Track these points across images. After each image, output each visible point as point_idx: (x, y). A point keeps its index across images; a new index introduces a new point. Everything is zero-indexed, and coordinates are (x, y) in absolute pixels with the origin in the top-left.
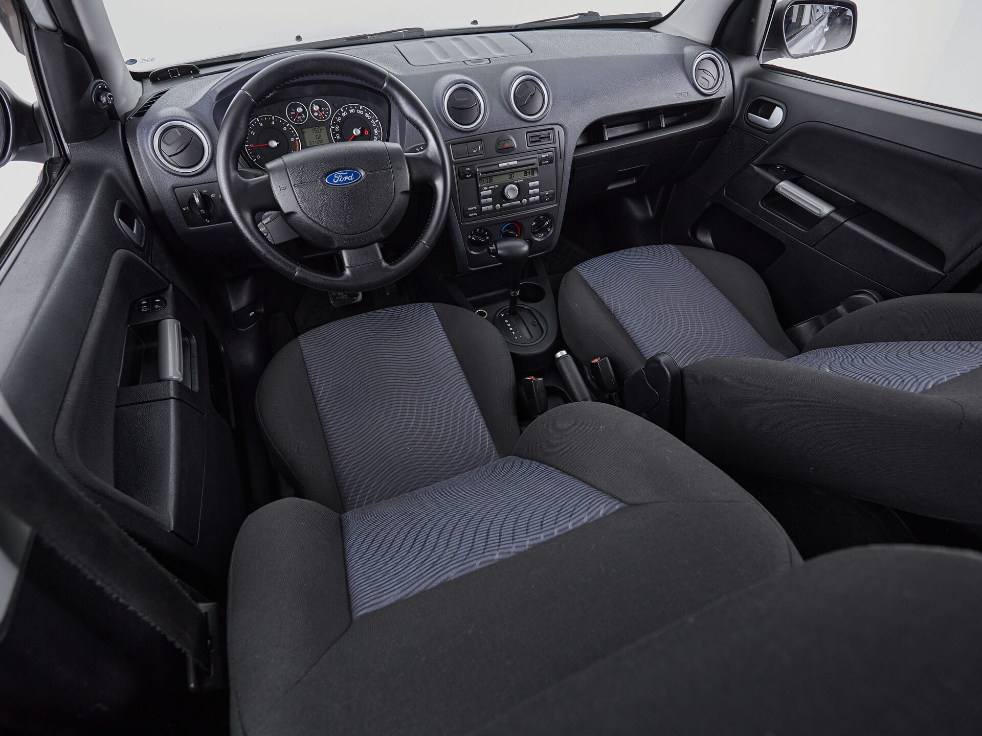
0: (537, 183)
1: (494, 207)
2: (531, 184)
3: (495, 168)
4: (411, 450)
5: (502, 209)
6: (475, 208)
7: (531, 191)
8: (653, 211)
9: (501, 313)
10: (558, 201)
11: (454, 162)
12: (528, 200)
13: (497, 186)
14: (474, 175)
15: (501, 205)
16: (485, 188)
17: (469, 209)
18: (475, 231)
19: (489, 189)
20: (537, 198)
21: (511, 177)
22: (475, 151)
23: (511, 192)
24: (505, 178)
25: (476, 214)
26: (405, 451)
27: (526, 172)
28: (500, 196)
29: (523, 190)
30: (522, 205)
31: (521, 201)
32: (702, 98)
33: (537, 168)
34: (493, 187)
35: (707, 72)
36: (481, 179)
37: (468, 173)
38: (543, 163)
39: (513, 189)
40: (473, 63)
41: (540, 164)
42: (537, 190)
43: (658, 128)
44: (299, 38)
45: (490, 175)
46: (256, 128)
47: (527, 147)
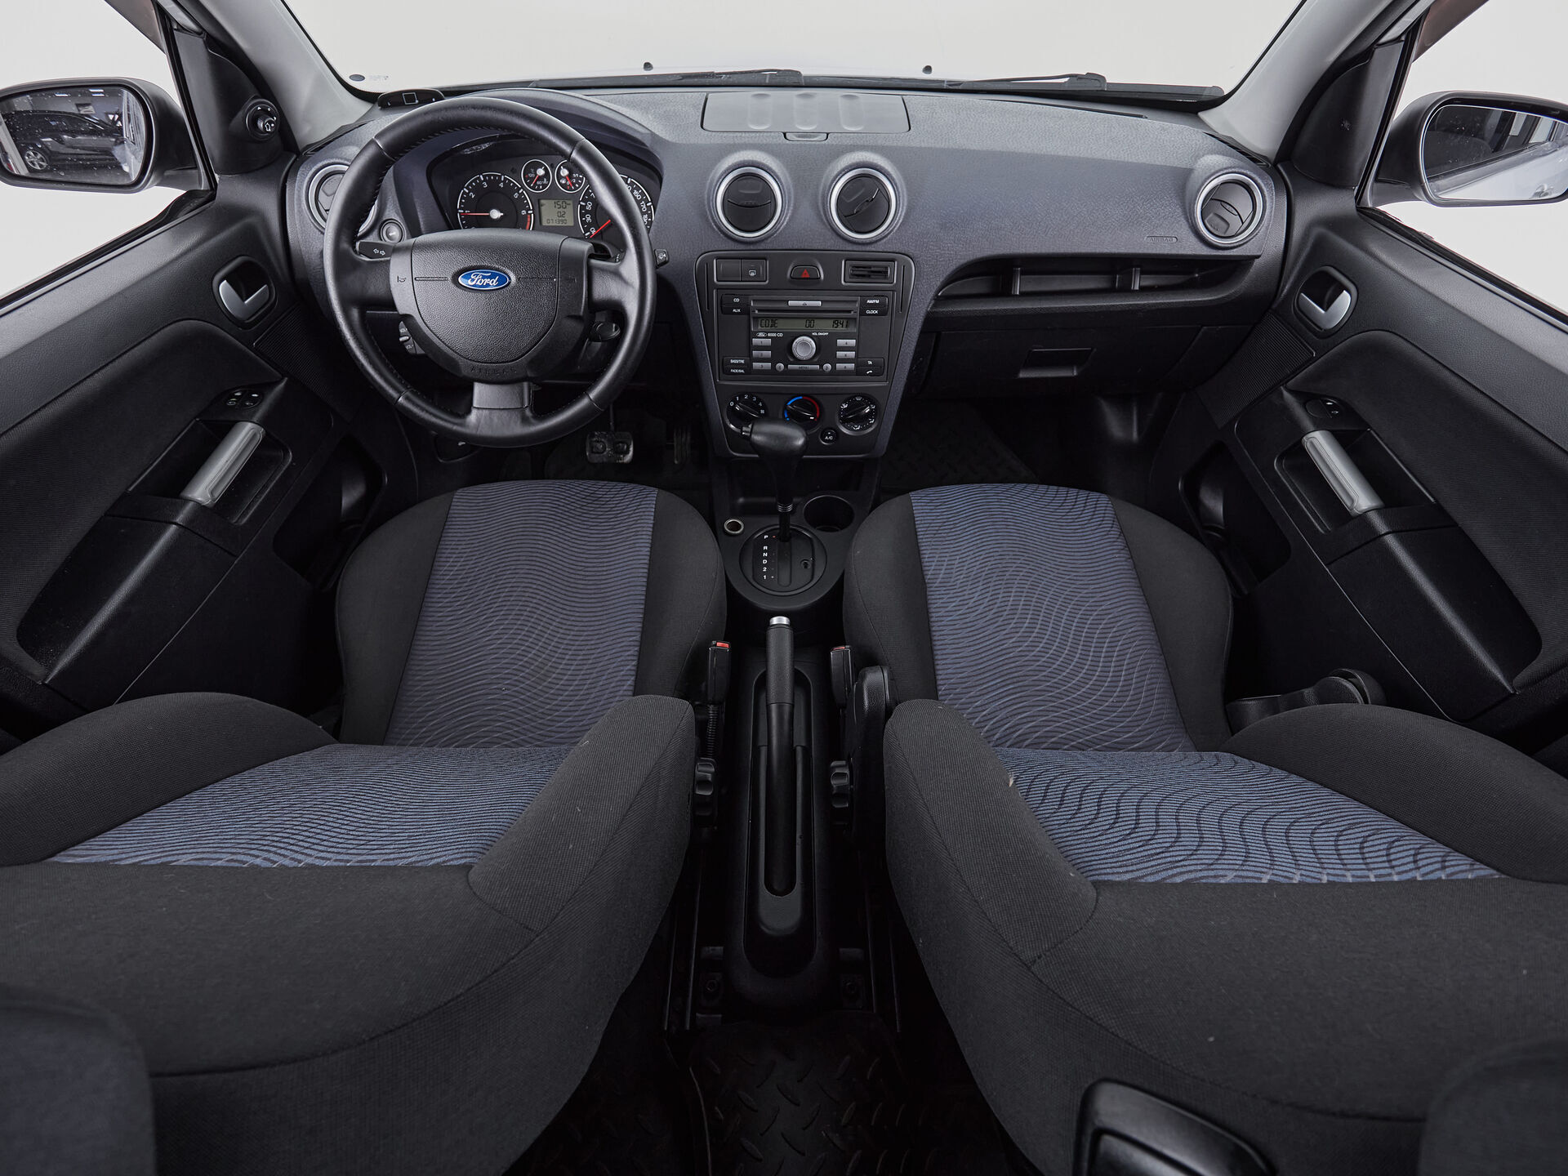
0: (852, 342)
1: (773, 366)
2: (841, 342)
3: (782, 306)
4: (507, 692)
5: (786, 372)
6: (743, 361)
7: (840, 354)
8: (1139, 432)
9: (765, 534)
10: (890, 378)
11: (717, 285)
12: (834, 367)
13: (781, 335)
14: (746, 311)
15: (786, 366)
16: (761, 334)
17: (732, 361)
18: (741, 396)
19: (767, 337)
20: (851, 366)
21: (810, 326)
22: (752, 274)
23: (804, 348)
24: (800, 325)
25: (742, 371)
26: (498, 691)
27: (836, 321)
28: (782, 349)
29: (825, 349)
30: (822, 372)
31: (821, 366)
32: (1205, 251)
33: (855, 319)
34: (775, 335)
35: (1228, 207)
36: (756, 318)
37: (737, 305)
38: (868, 312)
39: (805, 344)
40: (799, 137)
41: (862, 313)
42: (852, 354)
43: (1126, 290)
44: (648, 66)
45: (772, 317)
46: (477, 189)
47: (843, 282)
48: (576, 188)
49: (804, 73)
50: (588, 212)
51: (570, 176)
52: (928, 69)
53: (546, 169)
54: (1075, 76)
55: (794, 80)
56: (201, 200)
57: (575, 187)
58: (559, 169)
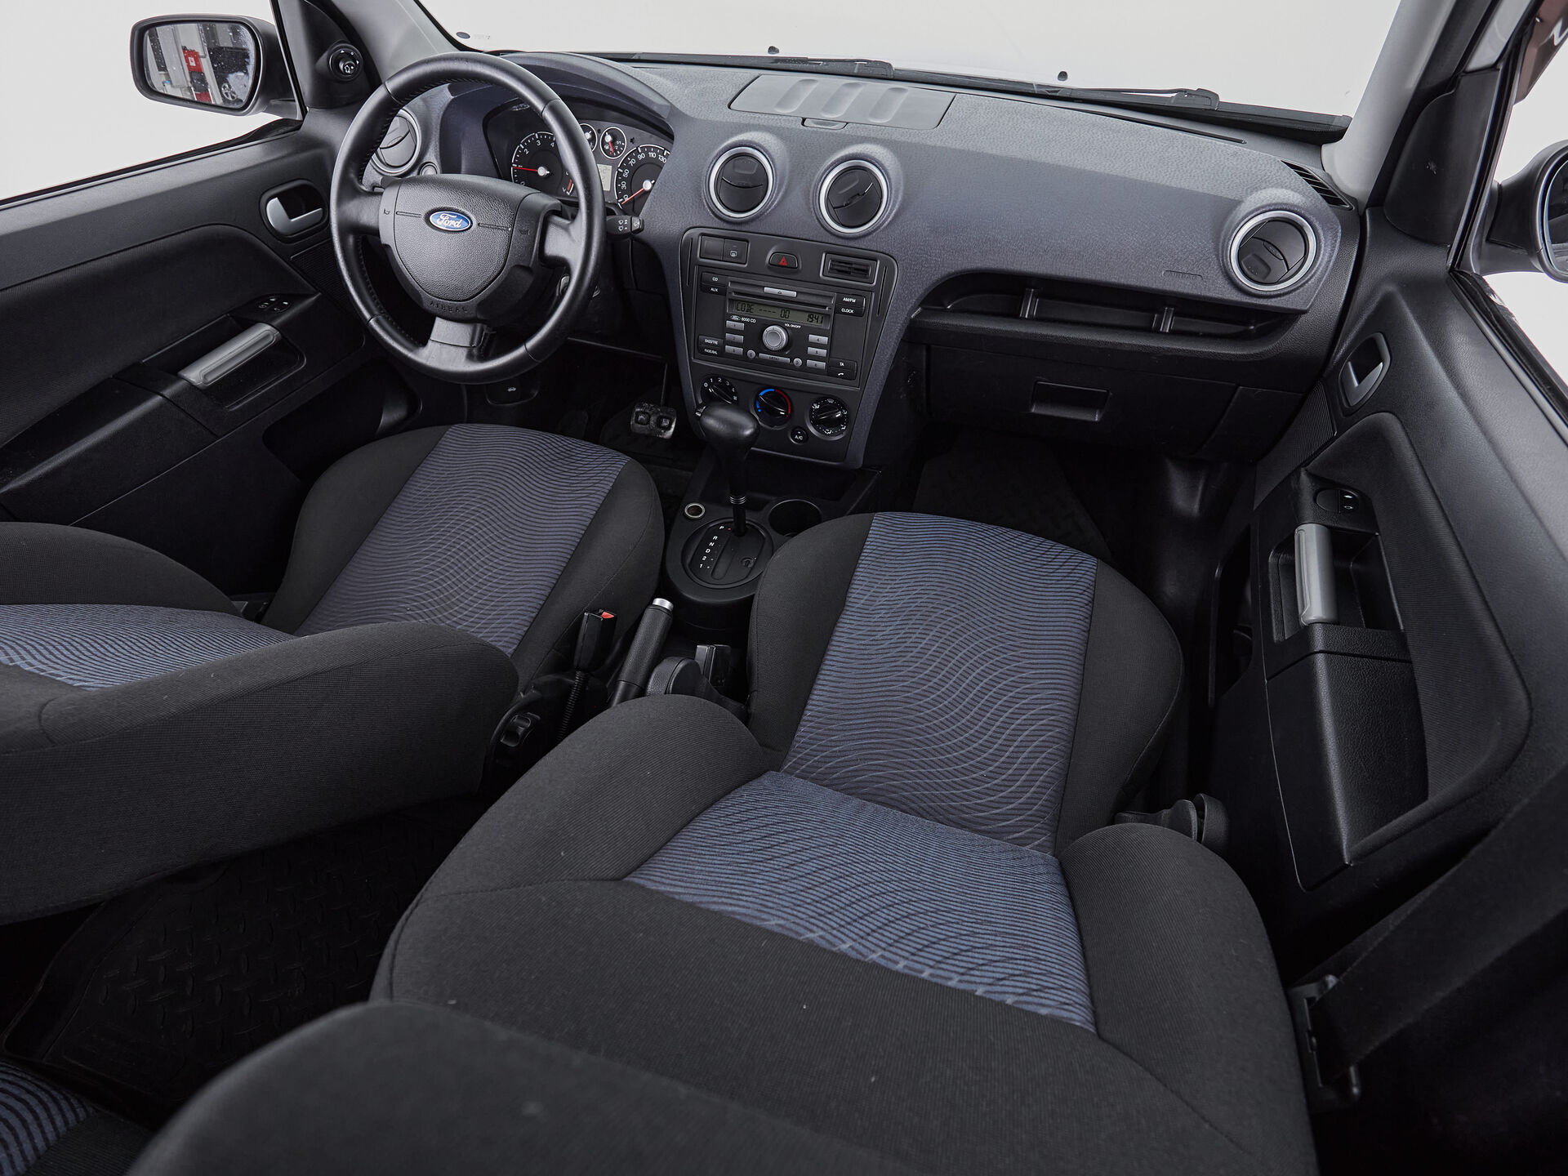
0: (824, 340)
1: (745, 352)
2: (813, 338)
3: (758, 291)
4: (410, 613)
5: (757, 360)
6: (716, 343)
7: (811, 350)
9: (721, 524)
10: (863, 385)
11: (698, 261)
12: (804, 363)
13: (754, 321)
14: (723, 291)
15: (757, 354)
16: (735, 318)
17: (706, 341)
18: (715, 379)
19: (740, 321)
20: (822, 365)
21: (785, 316)
22: (733, 255)
23: (776, 337)
24: (776, 314)
25: (715, 352)
26: (404, 610)
27: (811, 315)
28: (754, 335)
29: (797, 343)
30: (791, 366)
31: (792, 360)
32: (1235, 296)
33: (829, 316)
34: (748, 320)
35: (1272, 250)
36: (732, 300)
37: (715, 285)
38: (843, 310)
39: (774, 333)
41: (837, 311)
42: (823, 352)
45: (749, 301)
46: (531, 146)
47: (821, 275)
48: (617, 155)
49: (895, 66)
50: (624, 179)
51: (613, 142)
52: (1063, 75)
53: (593, 134)
54: (1185, 91)
55: (883, 72)
56: (290, 128)
57: (616, 153)
58: (605, 135)
